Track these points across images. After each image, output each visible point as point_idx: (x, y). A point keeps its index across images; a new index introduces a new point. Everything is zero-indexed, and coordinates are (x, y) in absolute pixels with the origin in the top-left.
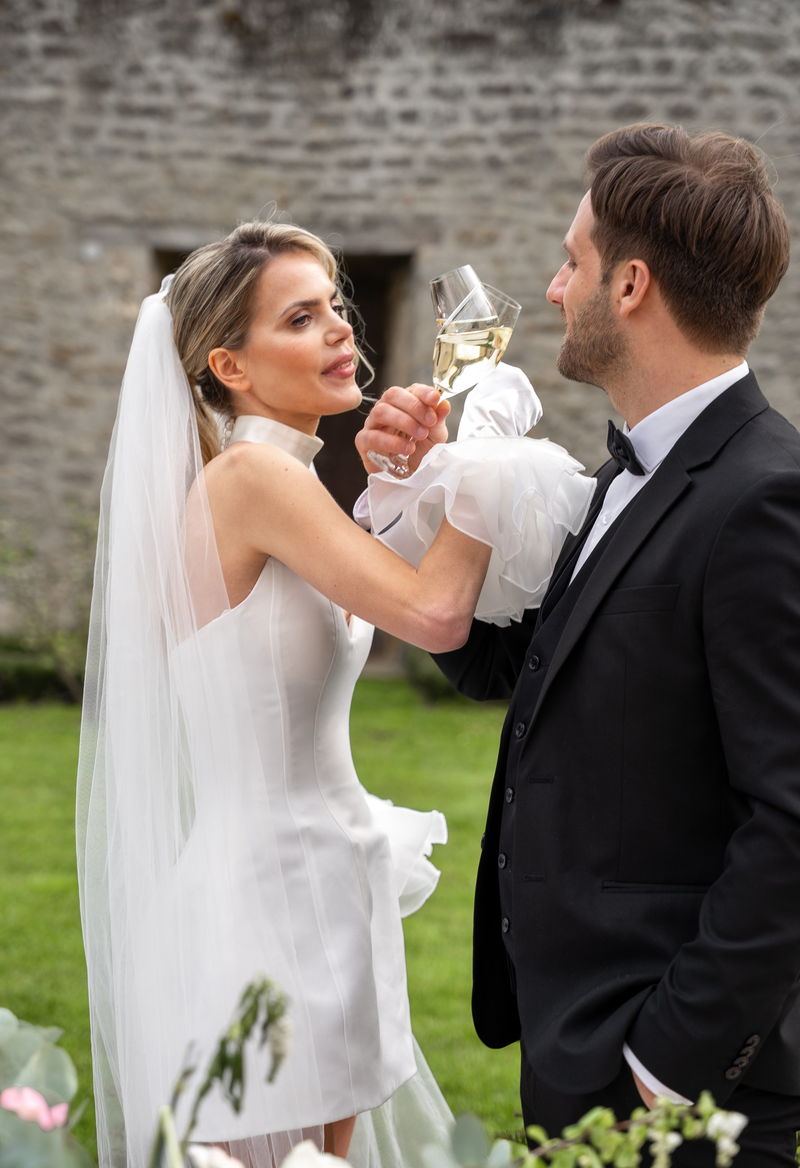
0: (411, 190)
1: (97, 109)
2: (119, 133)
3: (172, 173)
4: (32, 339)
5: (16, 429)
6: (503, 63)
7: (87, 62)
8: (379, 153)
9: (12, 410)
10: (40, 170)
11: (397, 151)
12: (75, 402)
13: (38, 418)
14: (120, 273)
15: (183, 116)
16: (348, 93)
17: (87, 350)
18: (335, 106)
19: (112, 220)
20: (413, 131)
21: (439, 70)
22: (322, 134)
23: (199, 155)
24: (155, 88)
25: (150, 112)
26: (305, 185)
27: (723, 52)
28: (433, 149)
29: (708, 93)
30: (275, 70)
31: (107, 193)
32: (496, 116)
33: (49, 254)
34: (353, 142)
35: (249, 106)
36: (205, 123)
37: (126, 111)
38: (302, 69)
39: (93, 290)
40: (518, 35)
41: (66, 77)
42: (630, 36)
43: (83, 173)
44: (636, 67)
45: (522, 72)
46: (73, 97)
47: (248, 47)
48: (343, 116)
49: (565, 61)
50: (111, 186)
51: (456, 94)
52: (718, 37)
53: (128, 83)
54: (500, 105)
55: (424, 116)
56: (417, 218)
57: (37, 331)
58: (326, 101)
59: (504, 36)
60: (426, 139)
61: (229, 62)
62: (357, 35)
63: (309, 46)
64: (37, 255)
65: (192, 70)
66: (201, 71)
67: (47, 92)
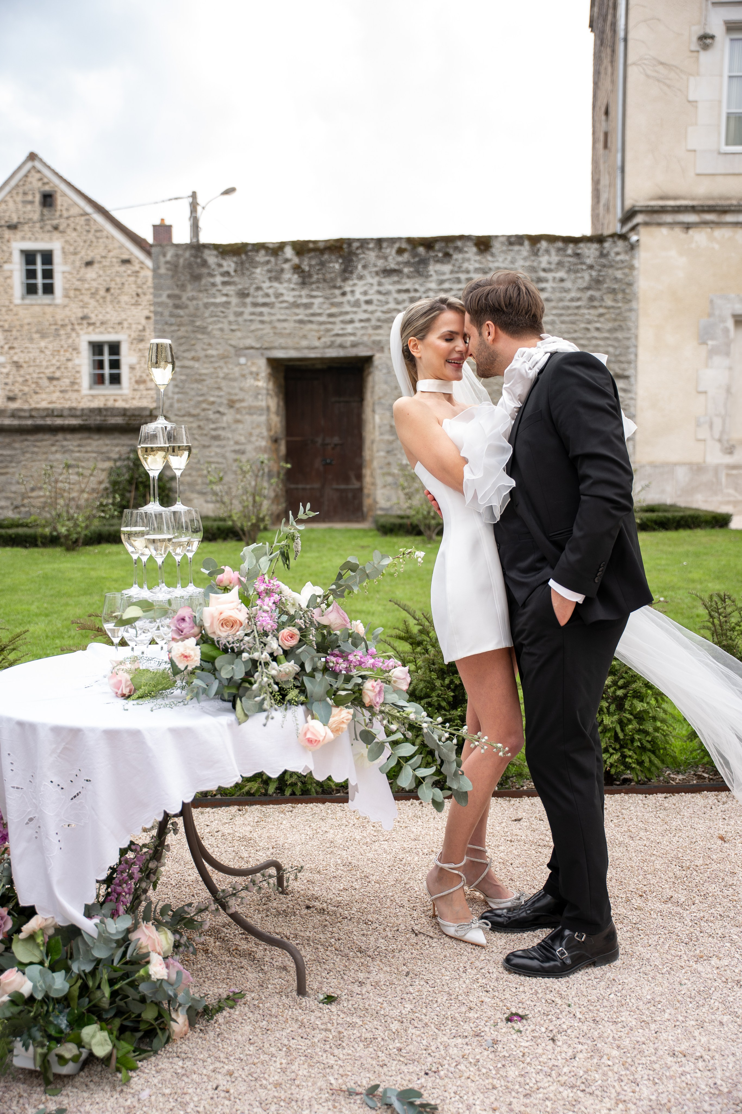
0: (370, 331)
1: (244, 305)
2: (253, 314)
3: (274, 328)
4: (220, 397)
5: (214, 433)
6: (405, 280)
7: (240, 287)
8: (357, 317)
9: (213, 426)
10: (222, 330)
11: (365, 316)
12: (238, 421)
13: (224, 428)
14: (254, 369)
15: (278, 305)
16: (344, 294)
17: (242, 401)
18: (339, 299)
19: (252, 348)
20: (370, 308)
21: (380, 284)
22: (334, 310)
23: (285, 320)
24: (267, 295)
25: (264, 305)
26: (328, 330)
28: (379, 314)
30: (314, 286)
31: (248, 337)
32: (404, 301)
33: (226, 363)
34: (347, 313)
35: (305, 300)
36: (287, 308)
37: (255, 305)
38: (326, 285)
39: (243, 376)
40: (412, 269)
41: (231, 293)
42: (456, 269)
43: (239, 330)
44: (459, 281)
45: (414, 284)
46: (234, 300)
47: (304, 278)
48: (342, 303)
49: (431, 279)
50: (250, 334)
51: (388, 293)
52: (490, 269)
53: (256, 294)
54: (405, 296)
55: (375, 302)
56: (374, 342)
57: (221, 393)
58: (335, 297)
59: (406, 270)
60: (376, 311)
61: (296, 284)
62: (347, 272)
63: (328, 276)
64: (221, 363)
65: (281, 288)
66: (285, 288)
67: (224, 299)
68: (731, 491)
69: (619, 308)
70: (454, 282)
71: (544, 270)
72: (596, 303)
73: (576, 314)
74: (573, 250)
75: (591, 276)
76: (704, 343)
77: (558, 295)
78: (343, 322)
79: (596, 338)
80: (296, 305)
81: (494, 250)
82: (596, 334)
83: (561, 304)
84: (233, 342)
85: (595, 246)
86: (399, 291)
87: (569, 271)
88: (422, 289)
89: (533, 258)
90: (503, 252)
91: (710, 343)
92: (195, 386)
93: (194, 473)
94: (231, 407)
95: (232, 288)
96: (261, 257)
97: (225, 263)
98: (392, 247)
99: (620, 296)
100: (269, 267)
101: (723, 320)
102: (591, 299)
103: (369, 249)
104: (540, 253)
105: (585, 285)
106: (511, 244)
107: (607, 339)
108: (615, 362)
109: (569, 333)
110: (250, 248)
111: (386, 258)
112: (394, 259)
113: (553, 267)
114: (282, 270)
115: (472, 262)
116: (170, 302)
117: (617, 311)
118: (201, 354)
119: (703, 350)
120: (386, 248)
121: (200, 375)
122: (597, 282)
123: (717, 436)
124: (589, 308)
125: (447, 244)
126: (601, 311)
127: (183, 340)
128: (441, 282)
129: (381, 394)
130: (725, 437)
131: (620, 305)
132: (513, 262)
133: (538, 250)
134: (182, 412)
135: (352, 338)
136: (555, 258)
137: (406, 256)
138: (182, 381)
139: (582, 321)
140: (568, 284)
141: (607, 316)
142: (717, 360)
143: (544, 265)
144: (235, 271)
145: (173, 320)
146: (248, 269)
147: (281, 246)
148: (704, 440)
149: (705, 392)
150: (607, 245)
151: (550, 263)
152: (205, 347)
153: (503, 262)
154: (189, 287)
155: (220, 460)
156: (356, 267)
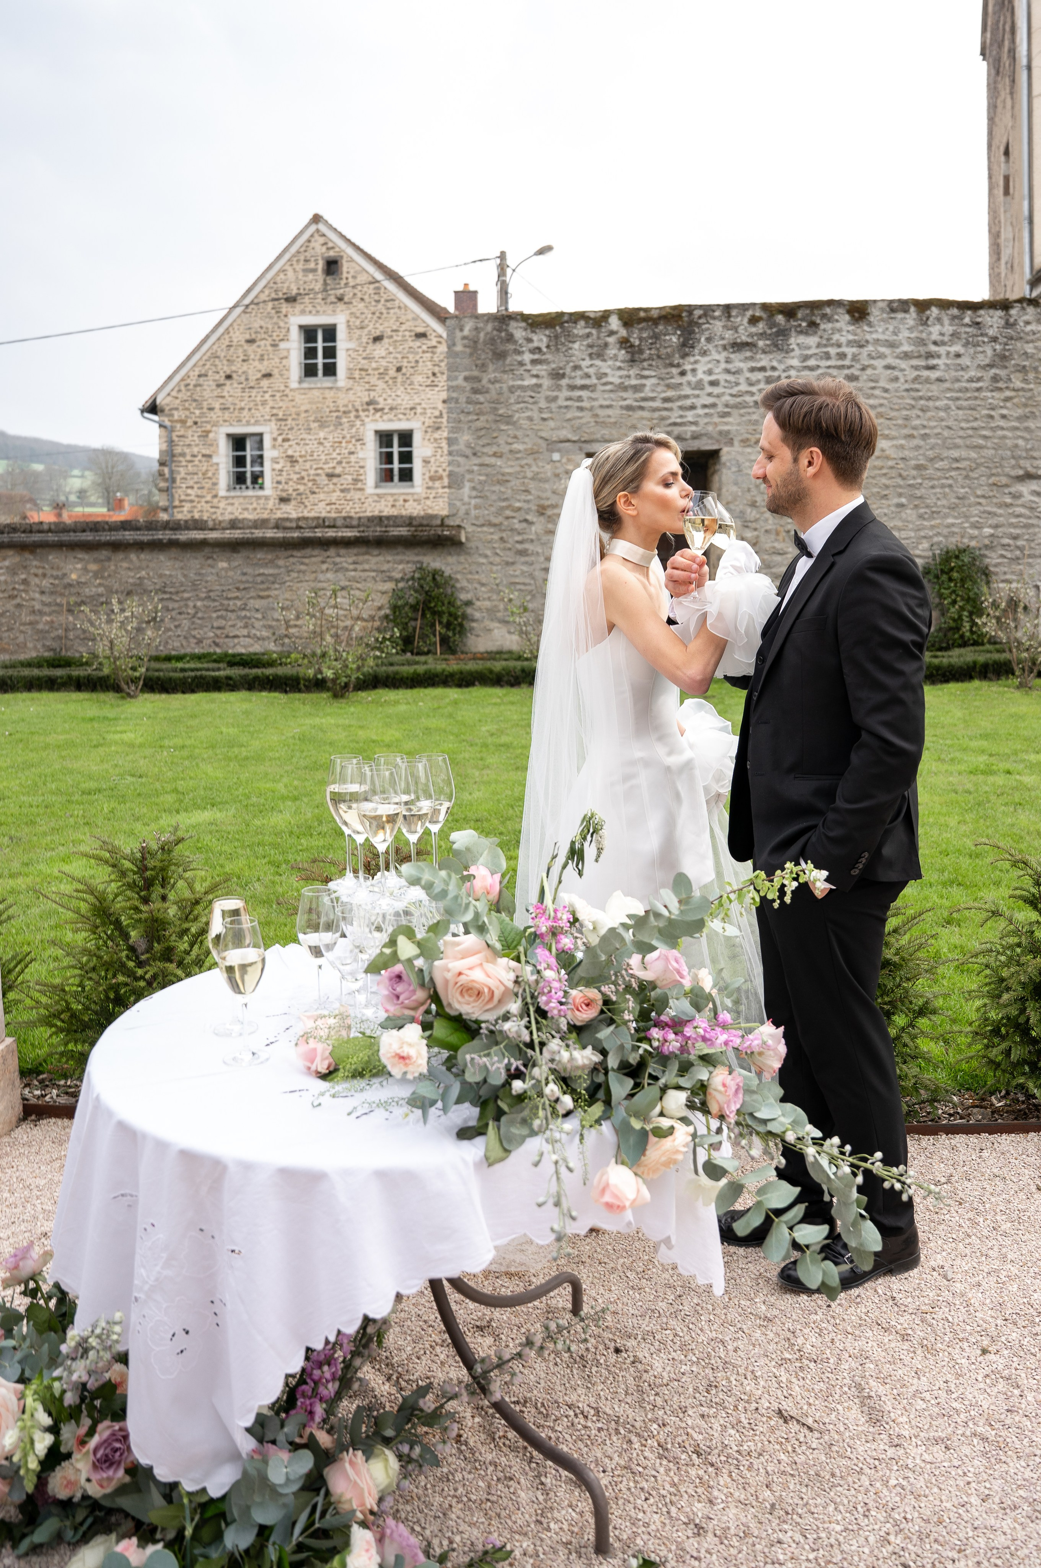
0: (716, 419)
1: (559, 388)
2: (568, 399)
3: (597, 415)
4: (528, 501)
6: (759, 356)
7: (554, 366)
8: (699, 402)
9: (518, 538)
10: (530, 419)
11: (710, 401)
13: (532, 541)
15: (600, 388)
16: (683, 373)
17: (550, 506)
18: (678, 380)
19: (568, 441)
20: (716, 390)
21: (728, 361)
22: (670, 393)
23: (609, 407)
24: (588, 376)
25: (583, 387)
26: (663, 419)
27: (870, 348)
28: (727, 398)
29: (863, 369)
30: (645, 364)
31: (563, 427)
32: (758, 381)
33: (535, 460)
34: (687, 397)
35: (634, 382)
36: (611, 391)
37: (572, 388)
38: (660, 362)
39: (557, 475)
40: (768, 342)
41: (543, 373)
42: (824, 342)
43: (552, 419)
44: (828, 356)
45: (771, 360)
46: (546, 382)
47: (633, 354)
48: (681, 384)
49: (792, 354)
50: (565, 424)
51: (738, 372)
52: (867, 342)
53: (573, 374)
54: (760, 375)
55: (722, 383)
56: (720, 433)
57: (530, 497)
58: (672, 378)
59: (761, 343)
60: (723, 394)
61: (622, 361)
62: (687, 346)
63: (663, 351)
64: (529, 460)
65: (604, 367)
66: (609, 366)
67: (534, 381)
69: (1031, 390)
70: (821, 358)
71: (935, 343)
72: (1001, 385)
73: (976, 398)
74: (971, 318)
75: (995, 350)
77: (953, 374)
78: (681, 408)
79: (1002, 428)
80: (623, 388)
81: (872, 318)
82: (1002, 423)
83: (957, 385)
84: (543, 434)
85: (999, 313)
86: (752, 370)
87: (966, 344)
88: (781, 367)
89: (921, 328)
90: (883, 320)
92: (496, 488)
93: (495, 597)
94: (543, 514)
95: (545, 367)
96: (580, 329)
97: (535, 338)
98: (744, 315)
99: (1031, 376)
100: (590, 340)
102: (995, 379)
103: (714, 318)
104: (929, 323)
105: (987, 361)
106: (893, 310)
107: (1017, 428)
108: (1025, 458)
109: (968, 421)
110: (566, 318)
111: (735, 329)
112: (746, 329)
113: (946, 339)
114: (606, 345)
115: (844, 333)
116: (468, 386)
117: (1029, 394)
118: (505, 449)
120: (737, 316)
121: (503, 475)
122: (1002, 358)
124: (992, 391)
125: (812, 310)
126: (1008, 393)
127: (483, 432)
128: (806, 358)
129: (730, 498)
131: (1032, 386)
132: (895, 333)
133: (928, 319)
134: (481, 521)
135: (694, 428)
136: (948, 329)
137: (761, 325)
138: (480, 482)
139: (984, 407)
140: (965, 361)
141: (1015, 401)
143: (935, 337)
144: (548, 347)
145: (471, 408)
146: (563, 344)
147: (605, 316)
150: (1013, 312)
151: (942, 334)
152: (510, 440)
153: (883, 333)
154: (491, 367)
155: (527, 581)
156: (699, 341)
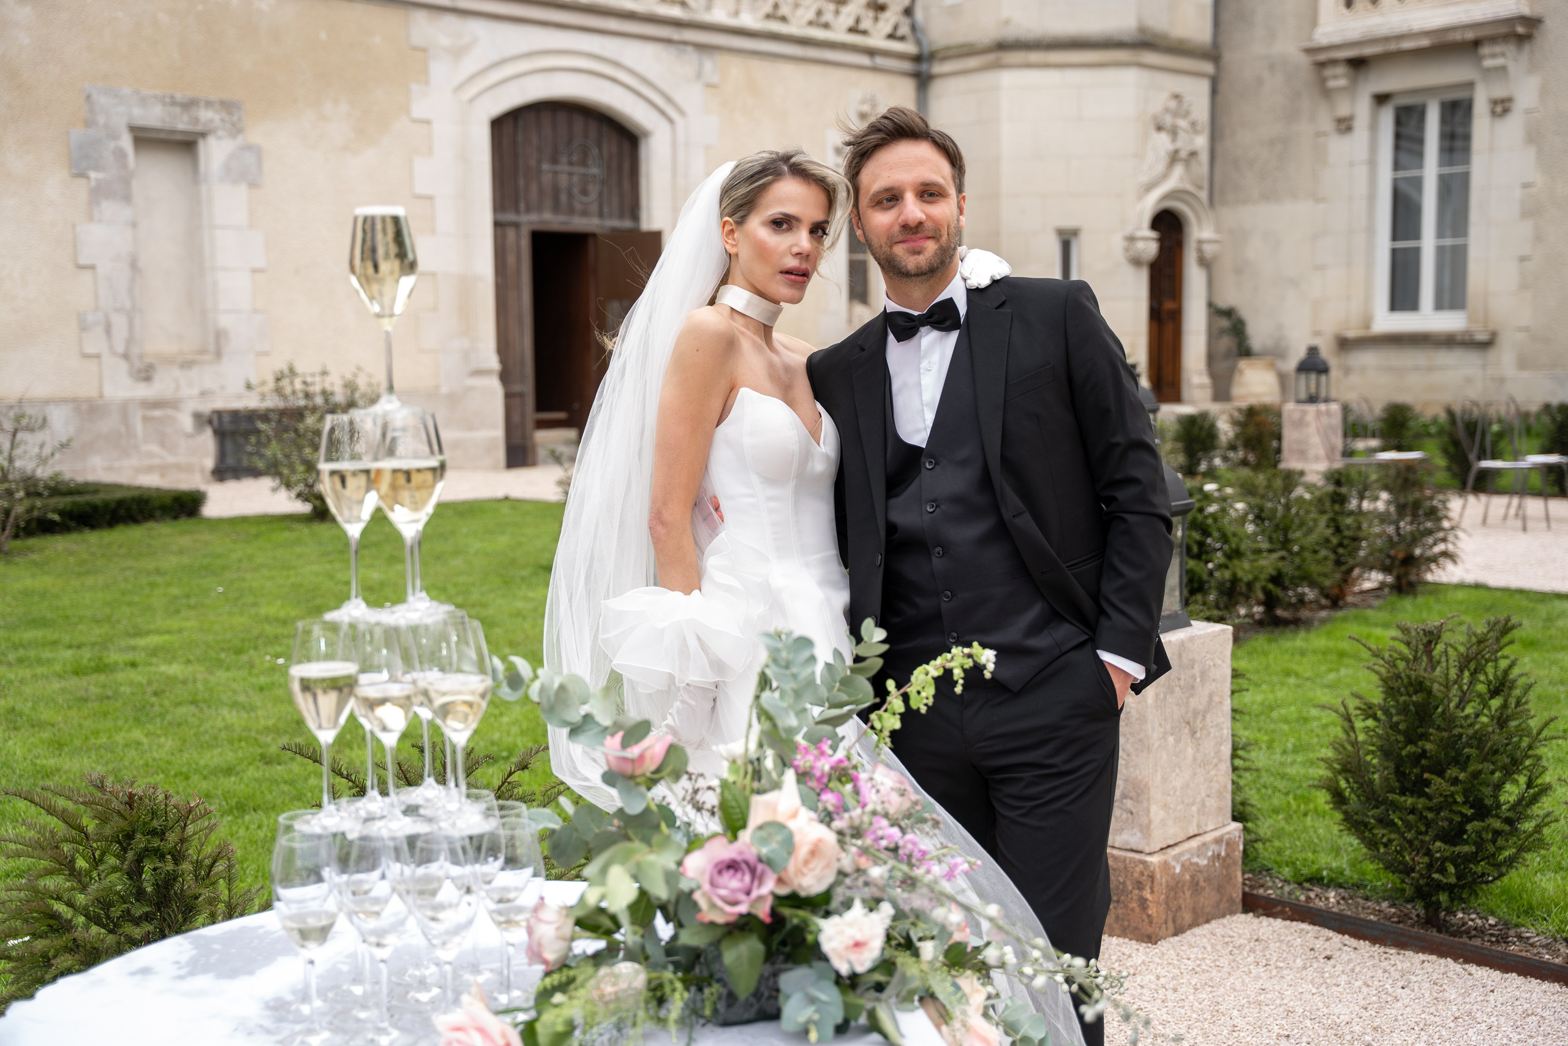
68: (154, 448)
76: (82, 175)
91: (93, 175)
101: (115, 137)
119: (81, 188)
123: (120, 348)
130: (135, 350)
142: (109, 208)
148: (98, 356)
149: (92, 267)
